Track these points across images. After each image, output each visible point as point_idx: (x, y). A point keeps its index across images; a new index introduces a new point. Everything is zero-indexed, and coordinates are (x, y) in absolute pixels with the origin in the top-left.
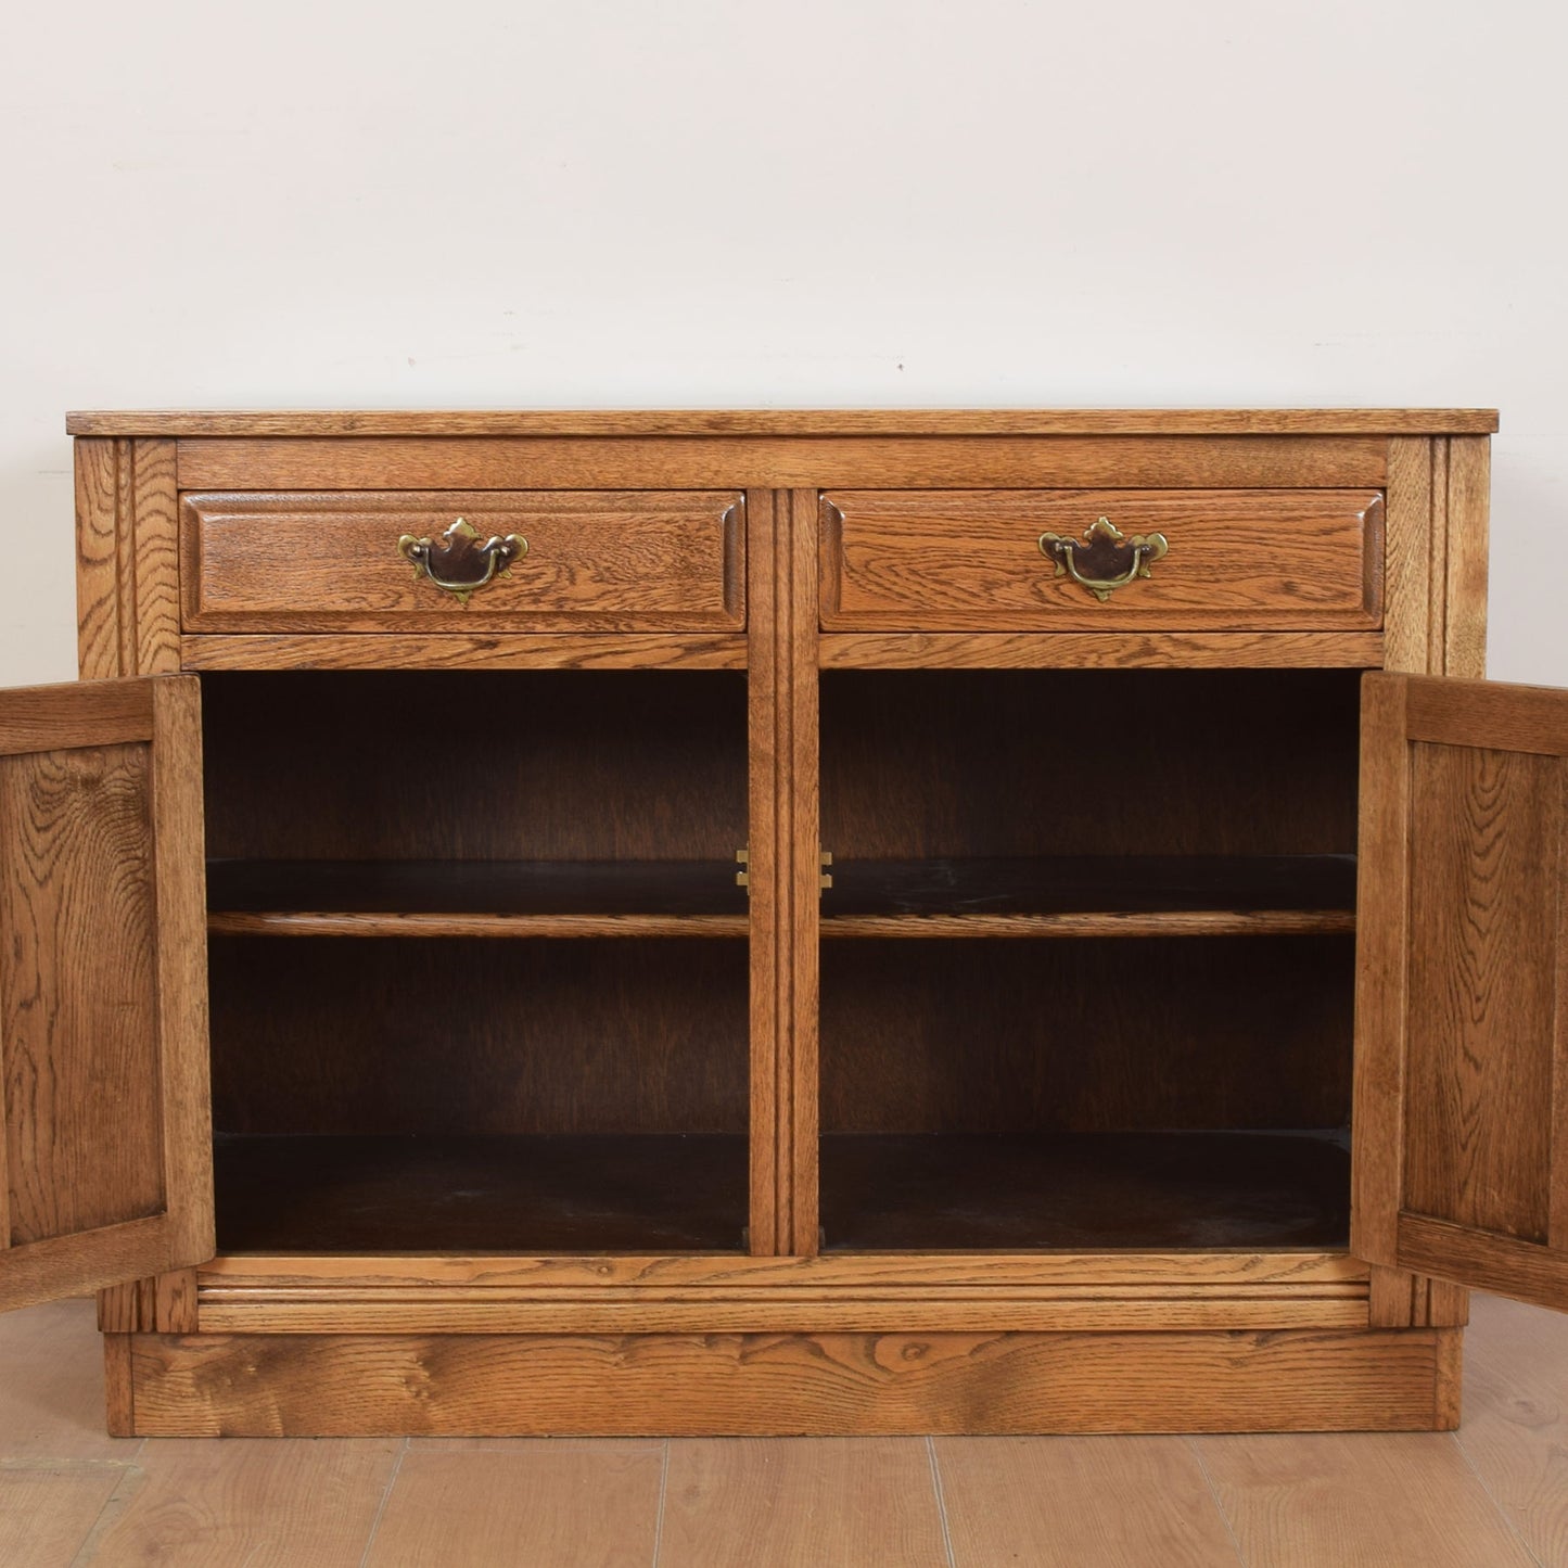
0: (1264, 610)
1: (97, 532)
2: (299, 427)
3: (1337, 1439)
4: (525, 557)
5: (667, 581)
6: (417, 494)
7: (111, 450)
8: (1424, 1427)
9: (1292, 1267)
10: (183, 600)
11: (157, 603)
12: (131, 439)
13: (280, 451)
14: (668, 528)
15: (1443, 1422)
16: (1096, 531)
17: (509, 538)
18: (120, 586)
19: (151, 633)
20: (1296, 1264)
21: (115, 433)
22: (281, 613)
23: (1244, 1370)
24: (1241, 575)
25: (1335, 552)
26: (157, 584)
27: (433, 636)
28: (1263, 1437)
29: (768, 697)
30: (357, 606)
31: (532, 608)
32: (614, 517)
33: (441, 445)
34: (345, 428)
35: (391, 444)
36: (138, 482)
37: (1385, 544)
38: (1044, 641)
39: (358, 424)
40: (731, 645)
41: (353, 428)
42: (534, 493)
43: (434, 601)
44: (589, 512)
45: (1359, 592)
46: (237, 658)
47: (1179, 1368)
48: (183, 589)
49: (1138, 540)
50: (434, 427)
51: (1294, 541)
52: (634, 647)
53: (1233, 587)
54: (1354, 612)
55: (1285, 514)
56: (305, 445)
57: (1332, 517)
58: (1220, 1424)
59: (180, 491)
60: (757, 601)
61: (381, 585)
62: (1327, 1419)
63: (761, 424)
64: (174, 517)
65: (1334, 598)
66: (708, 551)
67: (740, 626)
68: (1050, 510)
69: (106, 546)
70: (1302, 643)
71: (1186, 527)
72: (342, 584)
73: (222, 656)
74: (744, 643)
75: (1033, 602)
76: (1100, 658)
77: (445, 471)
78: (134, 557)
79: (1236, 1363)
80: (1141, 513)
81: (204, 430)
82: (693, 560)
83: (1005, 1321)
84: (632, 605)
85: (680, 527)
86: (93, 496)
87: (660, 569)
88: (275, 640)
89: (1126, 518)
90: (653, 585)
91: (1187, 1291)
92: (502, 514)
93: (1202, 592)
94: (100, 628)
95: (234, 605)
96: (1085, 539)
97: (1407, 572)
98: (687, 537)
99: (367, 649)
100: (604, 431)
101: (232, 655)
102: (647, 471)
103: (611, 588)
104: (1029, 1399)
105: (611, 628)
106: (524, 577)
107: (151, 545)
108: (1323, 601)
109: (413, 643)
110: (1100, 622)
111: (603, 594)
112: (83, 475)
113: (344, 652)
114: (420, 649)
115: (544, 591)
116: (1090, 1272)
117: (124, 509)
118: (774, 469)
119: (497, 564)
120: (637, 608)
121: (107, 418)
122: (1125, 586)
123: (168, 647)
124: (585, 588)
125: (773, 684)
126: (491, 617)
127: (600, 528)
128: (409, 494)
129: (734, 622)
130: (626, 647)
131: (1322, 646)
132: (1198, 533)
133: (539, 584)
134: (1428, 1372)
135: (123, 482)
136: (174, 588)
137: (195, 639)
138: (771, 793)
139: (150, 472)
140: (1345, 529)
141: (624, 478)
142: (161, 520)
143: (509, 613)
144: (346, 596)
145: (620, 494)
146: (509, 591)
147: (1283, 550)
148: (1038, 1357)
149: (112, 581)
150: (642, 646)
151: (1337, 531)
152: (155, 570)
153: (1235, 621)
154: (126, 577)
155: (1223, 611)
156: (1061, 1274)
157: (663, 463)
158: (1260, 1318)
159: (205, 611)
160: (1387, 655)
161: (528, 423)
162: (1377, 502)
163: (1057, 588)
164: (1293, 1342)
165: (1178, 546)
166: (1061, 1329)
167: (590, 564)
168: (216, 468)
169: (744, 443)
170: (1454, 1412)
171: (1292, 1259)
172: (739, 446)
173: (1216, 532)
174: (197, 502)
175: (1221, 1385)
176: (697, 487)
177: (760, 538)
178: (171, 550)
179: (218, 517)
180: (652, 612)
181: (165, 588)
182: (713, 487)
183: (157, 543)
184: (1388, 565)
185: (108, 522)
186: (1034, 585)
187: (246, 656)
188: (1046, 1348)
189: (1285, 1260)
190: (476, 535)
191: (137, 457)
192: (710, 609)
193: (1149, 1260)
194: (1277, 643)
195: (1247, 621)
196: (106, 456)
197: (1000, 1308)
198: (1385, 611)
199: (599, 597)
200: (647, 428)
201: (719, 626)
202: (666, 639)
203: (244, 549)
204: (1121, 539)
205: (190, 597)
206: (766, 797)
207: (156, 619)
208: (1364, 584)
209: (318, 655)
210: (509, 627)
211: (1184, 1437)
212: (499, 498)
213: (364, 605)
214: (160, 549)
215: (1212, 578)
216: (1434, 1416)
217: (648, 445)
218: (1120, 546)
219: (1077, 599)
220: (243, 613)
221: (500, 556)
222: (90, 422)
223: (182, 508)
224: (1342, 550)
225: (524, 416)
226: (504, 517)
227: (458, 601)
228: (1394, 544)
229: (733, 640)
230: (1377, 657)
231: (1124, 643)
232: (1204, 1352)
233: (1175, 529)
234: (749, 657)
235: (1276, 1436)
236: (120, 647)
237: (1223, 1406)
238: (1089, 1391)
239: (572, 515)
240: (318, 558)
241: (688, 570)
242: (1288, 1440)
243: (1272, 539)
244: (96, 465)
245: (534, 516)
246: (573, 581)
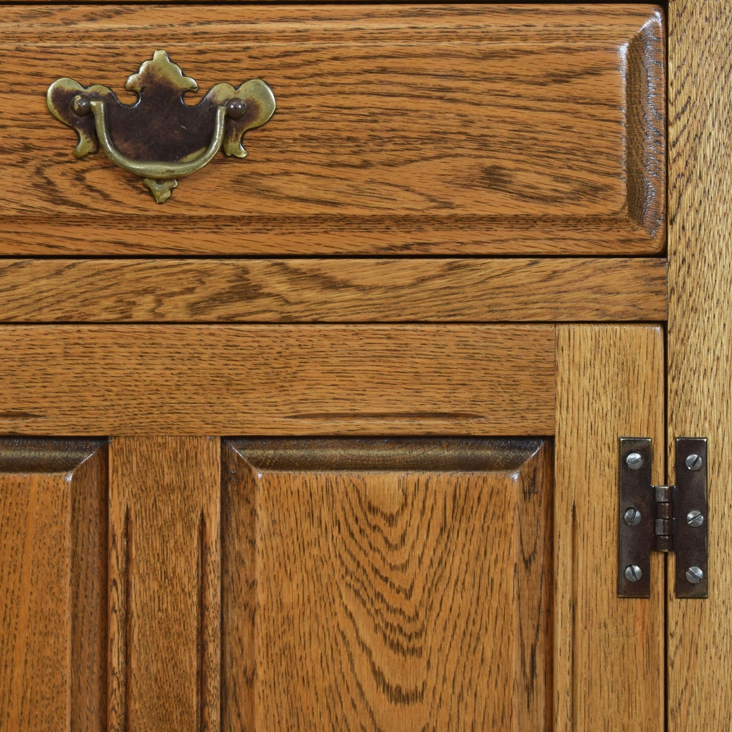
0: (449, 217)
16: (149, 76)
24: (407, 155)
25: (575, 114)
37: (667, 100)
38: (59, 273)
45: (622, 185)
49: (222, 92)
51: (503, 94)
53: (393, 175)
54: (613, 220)
55: (486, 46)
57: (569, 51)
65: (575, 196)
68: (66, 39)
70: (521, 277)
71: (309, 70)
75: (37, 203)
76: (159, 302)
80: (229, 45)
89: (201, 52)
93: (342, 186)
96: (131, 90)
97: (706, 149)
108: (554, 200)
110: (157, 239)
122: (196, 175)
131: (556, 282)
132: (331, 80)
140: (593, 72)
147: (482, 111)
151: (578, 75)
153: (399, 238)
155: (379, 220)
160: (674, 298)
162: (655, 26)
163: (79, 177)
165: (294, 102)
173: (362, 78)
184: (672, 137)
186: (39, 172)
194: (476, 276)
195: (421, 237)
198: (668, 220)
204: (192, 90)
208: (629, 171)
215: (355, 160)
218: (191, 102)
219: (116, 196)
224: (590, 110)
228: (682, 99)
230: (656, 302)
231: (203, 274)
233: (290, 72)
243: (463, 90)
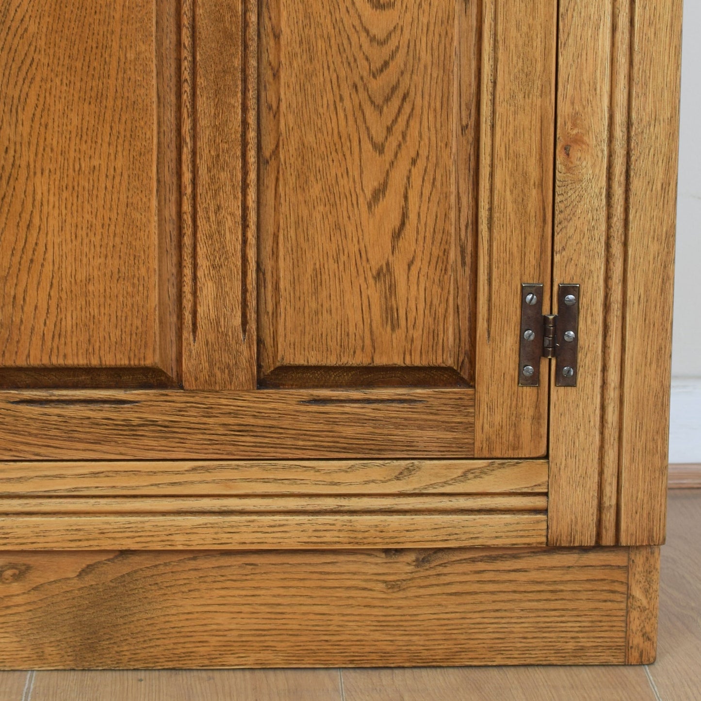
3: (511, 673)
8: (615, 661)
9: (455, 476)
15: (635, 654)
20: (460, 472)
23: (401, 594)
28: (424, 673)
47: (324, 593)
58: (374, 656)
62: (500, 651)
79: (393, 587)
83: (114, 538)
91: (331, 503)
104: (148, 628)
116: (214, 481)
134: (618, 597)
148: (159, 580)
156: (180, 484)
158: (417, 536)
164: (460, 561)
166: (180, 548)
170: (648, 644)
171: (456, 467)
175: (375, 611)
188: (168, 569)
189: (448, 468)
193: (284, 468)
197: (108, 523)
211: (334, 672)
216: (627, 648)
232: (354, 574)
235: (439, 670)
237: (377, 636)
238: (221, 619)
242: (453, 676)
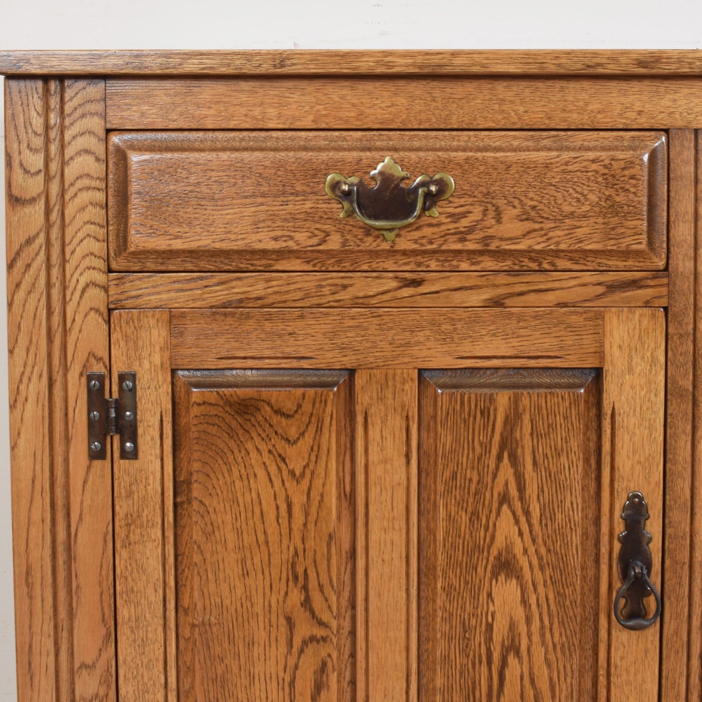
1: (26, 171)
2: (229, 65)
4: (452, 196)
5: (592, 220)
6: (344, 133)
7: (40, 90)
10: (111, 239)
11: (85, 241)
12: (61, 78)
13: (208, 91)
14: (594, 167)
17: (437, 177)
18: (48, 225)
19: (78, 272)
21: (45, 71)
22: (208, 251)
26: (85, 223)
27: (359, 274)
29: (688, 335)
30: (284, 245)
31: (458, 246)
32: (541, 156)
33: (369, 86)
34: (275, 66)
35: (317, 84)
36: (67, 122)
39: (288, 62)
40: (652, 283)
41: (283, 66)
42: (459, 133)
43: (361, 240)
44: (515, 150)
46: (164, 296)
48: (111, 228)
50: (364, 67)
52: (556, 285)
56: (233, 85)
59: (108, 131)
60: (678, 239)
61: (308, 224)
63: (690, 63)
64: (103, 157)
66: (633, 190)
67: (661, 264)
69: (35, 185)
72: (269, 223)
73: (149, 295)
74: (665, 281)
77: (371, 111)
78: (63, 196)
81: (133, 68)
82: (618, 199)
84: (558, 243)
85: (605, 166)
86: (23, 136)
87: (586, 208)
88: (201, 278)
90: (578, 224)
92: (430, 153)
94: (28, 266)
95: (161, 243)
98: (613, 176)
99: (293, 287)
100: (533, 69)
101: (158, 293)
102: (570, 111)
103: (537, 226)
105: (534, 266)
106: (451, 215)
107: (79, 184)
109: (339, 282)
111: (529, 232)
112: (13, 114)
113: (270, 291)
114: (345, 287)
115: (471, 230)
117: (53, 148)
118: (696, 110)
119: (425, 203)
120: (563, 247)
121: (37, 57)
123: (95, 285)
124: (511, 227)
125: (692, 321)
126: (417, 255)
127: (526, 167)
128: (337, 133)
129: (656, 260)
130: (549, 285)
133: (465, 223)
135: (52, 121)
136: (102, 226)
137: (122, 278)
138: (689, 428)
139: (79, 112)
141: (549, 118)
142: (90, 159)
143: (434, 252)
144: (273, 234)
145: (545, 134)
146: (436, 230)
149: (40, 220)
150: (564, 284)
152: (83, 209)
154: (54, 216)
157: (587, 104)
159: (132, 249)
161: (458, 61)
167: (516, 202)
168: (144, 108)
169: (667, 83)
172: (663, 86)
174: (125, 141)
176: (621, 127)
177: (681, 177)
178: (99, 190)
179: (146, 156)
180: (576, 251)
181: (93, 227)
182: (636, 127)
183: (86, 182)
185: (36, 161)
187: (173, 294)
190: (404, 174)
191: (67, 96)
192: (634, 247)
196: (36, 96)
199: (524, 235)
200: (576, 67)
201: (641, 264)
202: (588, 277)
203: (172, 187)
205: (117, 236)
206: (684, 432)
207: (84, 257)
209: (244, 293)
210: (434, 265)
212: (426, 137)
213: (291, 244)
214: (89, 188)
217: (573, 85)
220: (171, 251)
221: (428, 195)
222: (20, 60)
223: (111, 148)
225: (455, 54)
226: (431, 156)
227: (385, 239)
229: (654, 278)
234: (670, 295)
236: (49, 285)
239: (498, 155)
240: (246, 197)
241: (614, 209)
244: (26, 105)
245: (461, 155)
246: (499, 220)
